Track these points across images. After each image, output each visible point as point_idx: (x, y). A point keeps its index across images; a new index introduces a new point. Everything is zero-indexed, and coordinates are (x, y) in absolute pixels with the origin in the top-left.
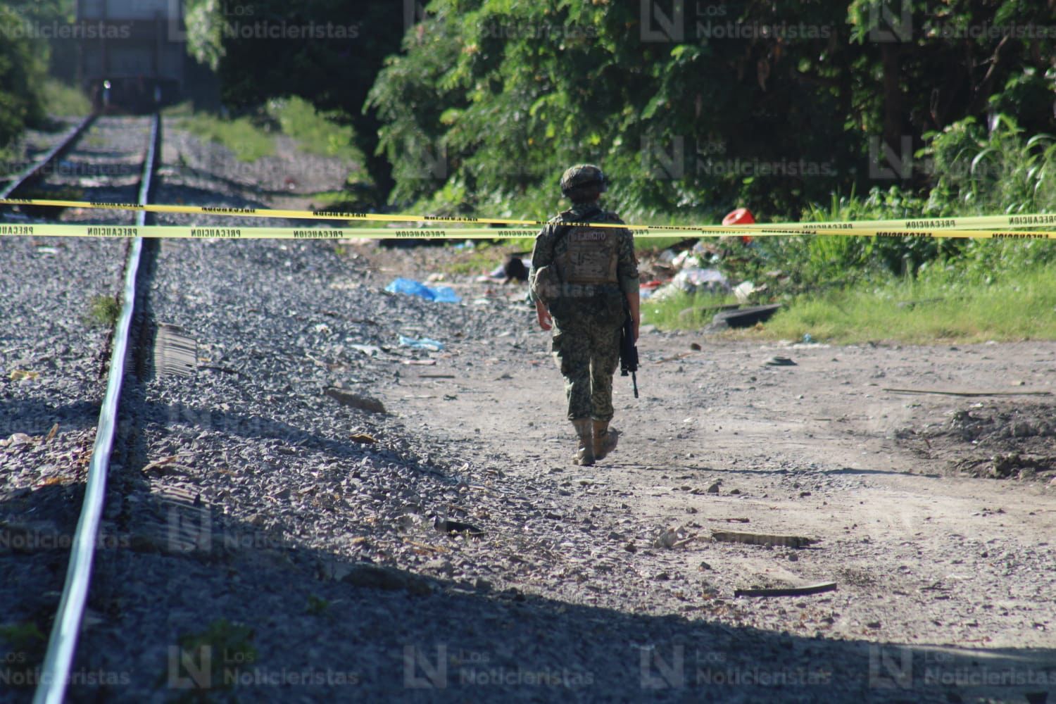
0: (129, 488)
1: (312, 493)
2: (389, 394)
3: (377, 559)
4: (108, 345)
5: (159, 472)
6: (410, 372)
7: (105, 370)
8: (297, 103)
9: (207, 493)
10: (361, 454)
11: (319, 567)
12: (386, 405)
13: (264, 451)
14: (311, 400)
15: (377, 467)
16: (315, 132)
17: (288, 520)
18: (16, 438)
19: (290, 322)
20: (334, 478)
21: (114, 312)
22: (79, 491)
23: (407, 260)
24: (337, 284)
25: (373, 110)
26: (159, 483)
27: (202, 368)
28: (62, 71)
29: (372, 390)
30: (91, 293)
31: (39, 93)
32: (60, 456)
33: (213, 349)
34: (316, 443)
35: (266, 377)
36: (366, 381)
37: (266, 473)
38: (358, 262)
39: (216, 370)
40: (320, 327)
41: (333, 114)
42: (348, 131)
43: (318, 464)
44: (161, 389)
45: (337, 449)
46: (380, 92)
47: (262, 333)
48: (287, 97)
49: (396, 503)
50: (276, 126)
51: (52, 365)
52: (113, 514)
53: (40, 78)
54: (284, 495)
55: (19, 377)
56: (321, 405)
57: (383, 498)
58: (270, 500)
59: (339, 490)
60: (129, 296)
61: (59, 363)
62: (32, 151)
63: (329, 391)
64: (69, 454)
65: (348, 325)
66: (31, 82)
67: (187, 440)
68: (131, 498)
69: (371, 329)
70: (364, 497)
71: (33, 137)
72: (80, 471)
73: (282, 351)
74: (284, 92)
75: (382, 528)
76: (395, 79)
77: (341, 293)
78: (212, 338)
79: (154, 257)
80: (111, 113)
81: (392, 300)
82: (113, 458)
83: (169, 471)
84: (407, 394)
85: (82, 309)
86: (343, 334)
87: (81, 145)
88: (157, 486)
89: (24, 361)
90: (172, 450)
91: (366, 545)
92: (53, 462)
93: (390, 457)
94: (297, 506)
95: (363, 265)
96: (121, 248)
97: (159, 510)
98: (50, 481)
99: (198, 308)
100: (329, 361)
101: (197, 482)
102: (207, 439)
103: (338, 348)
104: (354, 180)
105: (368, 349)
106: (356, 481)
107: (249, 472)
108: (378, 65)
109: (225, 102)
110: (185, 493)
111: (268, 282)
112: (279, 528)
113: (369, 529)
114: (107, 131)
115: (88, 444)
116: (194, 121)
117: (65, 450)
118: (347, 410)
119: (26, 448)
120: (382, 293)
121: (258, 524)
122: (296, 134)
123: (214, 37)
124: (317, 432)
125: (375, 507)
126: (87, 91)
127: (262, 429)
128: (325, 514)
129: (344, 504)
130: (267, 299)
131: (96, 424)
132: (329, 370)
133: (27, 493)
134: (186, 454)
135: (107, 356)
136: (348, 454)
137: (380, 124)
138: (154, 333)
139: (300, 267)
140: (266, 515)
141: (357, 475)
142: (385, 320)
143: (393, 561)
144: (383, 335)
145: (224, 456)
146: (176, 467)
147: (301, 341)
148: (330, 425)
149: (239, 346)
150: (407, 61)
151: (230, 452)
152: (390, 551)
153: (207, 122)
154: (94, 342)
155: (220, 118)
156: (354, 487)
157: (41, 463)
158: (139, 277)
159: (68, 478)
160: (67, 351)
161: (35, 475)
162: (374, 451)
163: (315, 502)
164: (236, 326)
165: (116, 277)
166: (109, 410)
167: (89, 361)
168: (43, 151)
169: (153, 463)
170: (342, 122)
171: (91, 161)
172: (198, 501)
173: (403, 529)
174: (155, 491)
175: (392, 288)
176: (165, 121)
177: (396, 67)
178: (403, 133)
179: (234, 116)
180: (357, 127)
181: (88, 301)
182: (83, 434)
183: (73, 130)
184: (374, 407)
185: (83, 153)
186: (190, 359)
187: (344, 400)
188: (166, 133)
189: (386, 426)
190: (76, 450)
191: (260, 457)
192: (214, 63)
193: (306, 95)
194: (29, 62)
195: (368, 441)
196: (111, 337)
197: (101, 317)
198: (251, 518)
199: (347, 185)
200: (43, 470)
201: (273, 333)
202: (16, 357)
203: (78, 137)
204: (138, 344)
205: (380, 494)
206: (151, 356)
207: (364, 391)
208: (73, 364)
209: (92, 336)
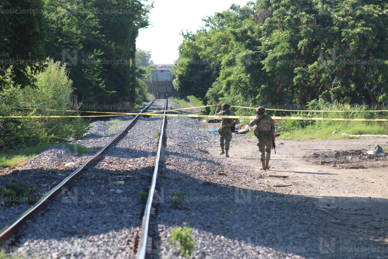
0: (162, 167)
1: (196, 168)
2: (209, 150)
3: (208, 180)
4: (158, 141)
5: (168, 164)
6: (213, 146)
7: (158, 145)
8: (192, 96)
9: (177, 168)
10: (205, 161)
11: (197, 182)
12: (209, 152)
13: (187, 160)
14: (195, 151)
15: (207, 163)
16: (196, 102)
17: (191, 173)
18: (142, 158)
19: (191, 137)
20: (200, 165)
21: (159, 135)
22: (153, 168)
23: (213, 125)
24: (200, 130)
25: (206, 98)
26: (168, 166)
27: (175, 145)
28: (150, 91)
29: (206, 149)
30: (155, 131)
31: (146, 95)
32: (150, 161)
33: (177, 141)
34: (196, 159)
35: (187, 147)
36: (205, 147)
37: (187, 164)
38: (204, 125)
39: (178, 145)
40: (197, 138)
41: (199, 98)
42: (202, 101)
43: (197, 163)
44: (168, 149)
45: (200, 160)
46: (208, 95)
47: (186, 139)
48: (191, 95)
49: (211, 170)
50: (188, 101)
51: (148, 144)
52: (160, 172)
53: (146, 92)
54: (191, 168)
55: (142, 147)
56: (197, 152)
57: (209, 169)
58: (188, 169)
59: (200, 167)
60: (162, 132)
61: (150, 144)
62: (145, 105)
63: (199, 149)
64: (152, 161)
65: (202, 137)
66: (144, 93)
67: (173, 158)
68: (163, 169)
69: (206, 138)
70: (205, 169)
71: (145, 103)
72: (153, 164)
73: (190, 142)
74: (190, 94)
75: (208, 174)
76: (210, 92)
77: (201, 131)
78: (177, 140)
79: (166, 125)
80: (158, 99)
81: (210, 133)
82: (160, 161)
83: (170, 164)
84: (213, 150)
85: (154, 134)
86: (201, 139)
87: (153, 104)
88: (167, 167)
89: (143, 144)
90: (170, 160)
91: (206, 178)
92: (149, 162)
93: (210, 161)
94: (193, 170)
95: (204, 126)
96: (161, 123)
97: (168, 171)
98: (148, 166)
99: (175, 134)
100: (198, 144)
101: (175, 166)
102: (177, 158)
103: (200, 141)
104: (203, 110)
105: (206, 142)
106: (204, 166)
107: (184, 164)
108: (207, 90)
109: (179, 96)
110: (173, 168)
111: (187, 129)
112: (190, 174)
113: (206, 175)
114: (158, 102)
115: (155, 159)
116: (173, 100)
117: (151, 160)
118: (202, 153)
119: (144, 160)
120: (208, 131)
121: (186, 173)
122: (192, 102)
123: (177, 85)
124: (197, 157)
125: (207, 171)
126: (154, 94)
127: (186, 156)
128: (198, 172)
129: (201, 170)
130: (187, 132)
131: (156, 155)
132: (199, 145)
133: (144, 168)
134: (173, 161)
135: (158, 143)
136: (202, 161)
137: (208, 100)
138: (167, 139)
139: (193, 126)
140: (187, 172)
141: (204, 165)
142: (209, 136)
143: (211, 181)
144: (208, 139)
145: (180, 161)
146: (171, 163)
147: (193, 140)
148: (199, 155)
149: (182, 141)
150: (213, 89)
151: (181, 161)
152: (210, 179)
153: (176, 100)
154: (156, 140)
155: (178, 99)
156: (203, 167)
157: (147, 162)
158: (164, 128)
159: (151, 165)
160: (151, 142)
161: (146, 165)
162: (207, 160)
163: (196, 169)
164: (181, 137)
165: (160, 128)
166: (159, 153)
167: (155, 144)
168: (147, 105)
169: (167, 163)
170: (201, 100)
171: (155, 107)
172: (175, 170)
173: (212, 175)
174: (167, 168)
175: (210, 130)
176: (168, 100)
177: (210, 90)
178: (212, 101)
179: (181, 99)
180: (203, 101)
181: (155, 133)
182: (154, 157)
183: (152, 102)
184: (207, 152)
185: (153, 106)
186: (174, 144)
187: (201, 151)
188: (169, 102)
189: (209, 156)
190: (153, 160)
191: (186, 161)
192: (177, 90)
193: (194, 95)
194: (144, 89)
195: (206, 158)
196: (159, 139)
197: (157, 136)
198: (185, 173)
199: (202, 111)
200: (147, 164)
201: (188, 139)
202: (142, 143)
203: (153, 103)
204: (164, 140)
205: (208, 168)
206: (166, 143)
207: (205, 149)
208: (152, 144)
209: (155, 139)
